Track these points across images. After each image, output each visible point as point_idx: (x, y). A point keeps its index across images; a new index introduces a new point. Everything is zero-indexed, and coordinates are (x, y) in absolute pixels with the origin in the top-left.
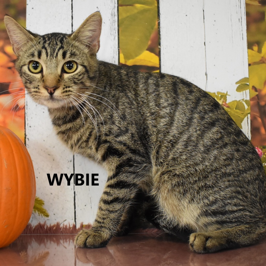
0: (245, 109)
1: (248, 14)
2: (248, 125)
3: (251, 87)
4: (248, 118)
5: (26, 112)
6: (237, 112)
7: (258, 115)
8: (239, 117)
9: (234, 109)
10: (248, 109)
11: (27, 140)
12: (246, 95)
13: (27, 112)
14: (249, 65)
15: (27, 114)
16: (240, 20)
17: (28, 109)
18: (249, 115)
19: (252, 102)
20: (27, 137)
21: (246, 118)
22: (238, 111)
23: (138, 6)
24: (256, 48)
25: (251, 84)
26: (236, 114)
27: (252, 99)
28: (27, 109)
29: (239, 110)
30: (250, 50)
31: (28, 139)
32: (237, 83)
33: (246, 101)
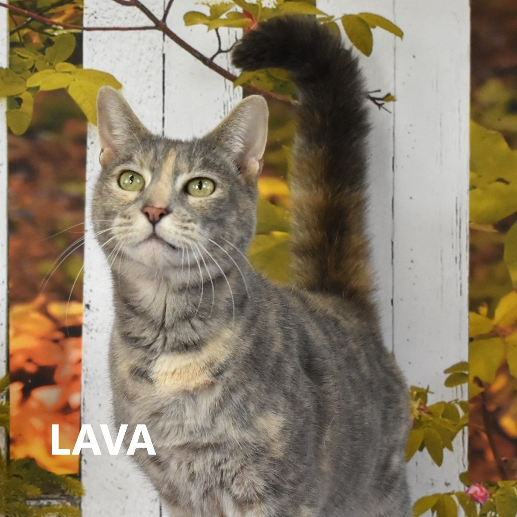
0: (458, 416)
1: (473, 249)
2: (463, 446)
3: (471, 378)
4: (463, 433)
5: (82, 415)
6: (445, 423)
7: (482, 427)
8: (449, 430)
9: (440, 417)
10: (464, 417)
11: (83, 463)
12: (462, 393)
13: (84, 416)
14: (471, 340)
15: (83, 419)
16: (458, 260)
17: (86, 410)
18: (466, 428)
19: (472, 406)
20: (83, 458)
21: (460, 433)
22: (447, 420)
23: (277, 234)
24: (484, 310)
25: (471, 373)
26: (443, 426)
27: (472, 400)
28: (84, 411)
29: (449, 418)
30: (473, 314)
31: (85, 461)
32: (446, 372)
33: (462, 404)
